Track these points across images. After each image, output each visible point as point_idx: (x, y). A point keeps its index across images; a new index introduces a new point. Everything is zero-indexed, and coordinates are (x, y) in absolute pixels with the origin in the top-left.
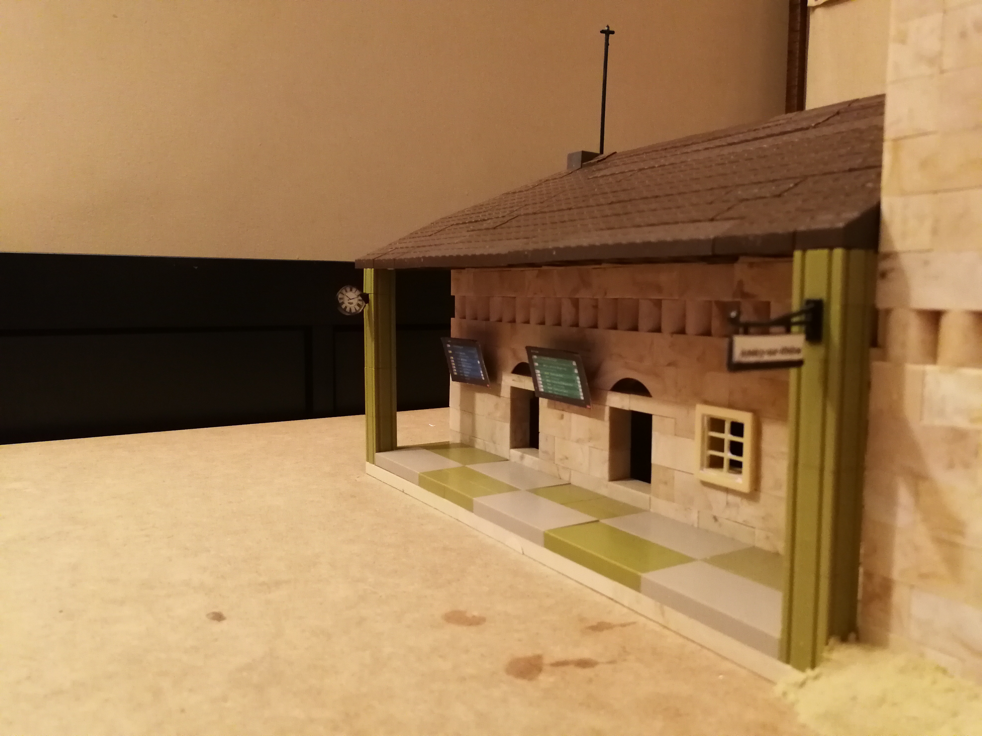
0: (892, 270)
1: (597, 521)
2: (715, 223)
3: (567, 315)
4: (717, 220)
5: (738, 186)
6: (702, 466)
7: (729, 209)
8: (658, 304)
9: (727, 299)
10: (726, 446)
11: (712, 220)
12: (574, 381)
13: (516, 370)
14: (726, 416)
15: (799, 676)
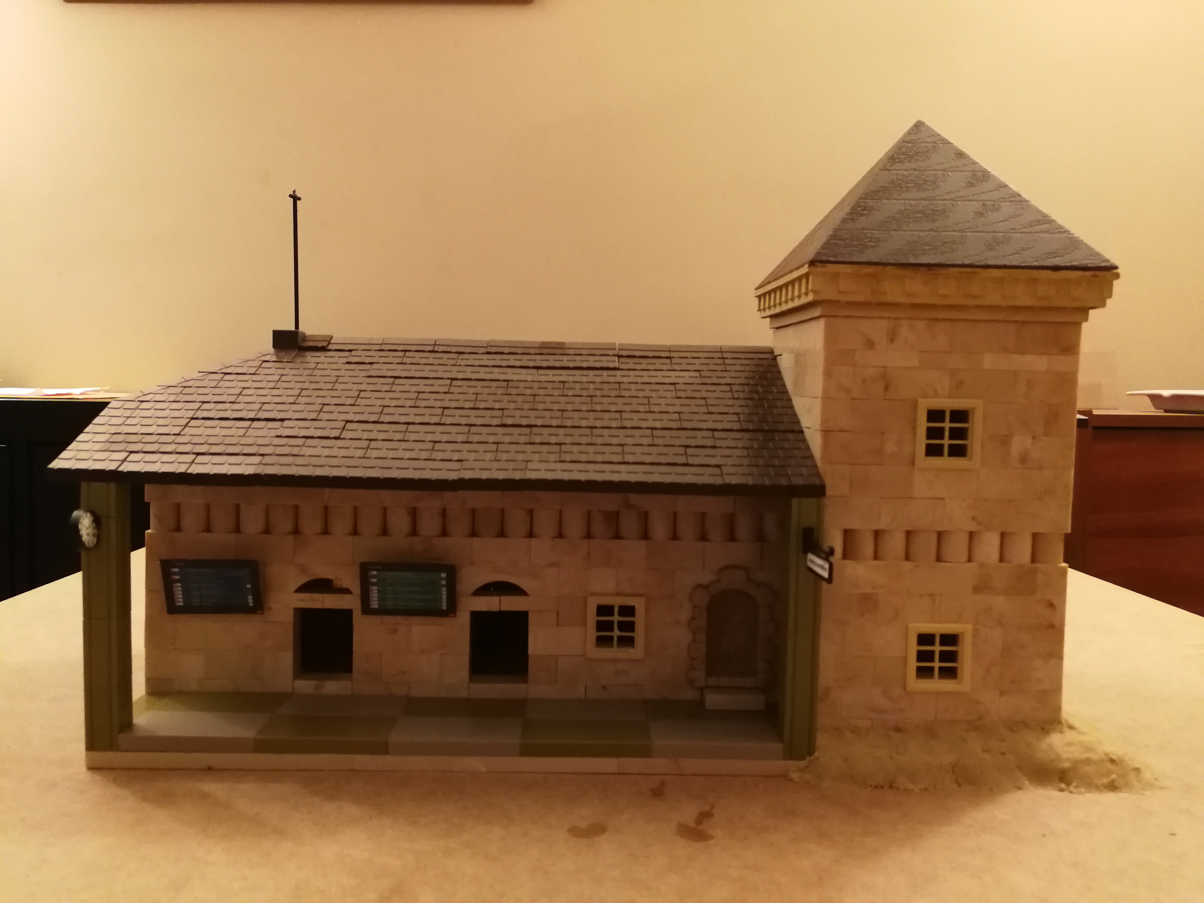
1: (525, 719)
3: (404, 524)
10: (616, 626)
12: (434, 593)
13: (304, 588)
14: (617, 602)
15: (802, 764)
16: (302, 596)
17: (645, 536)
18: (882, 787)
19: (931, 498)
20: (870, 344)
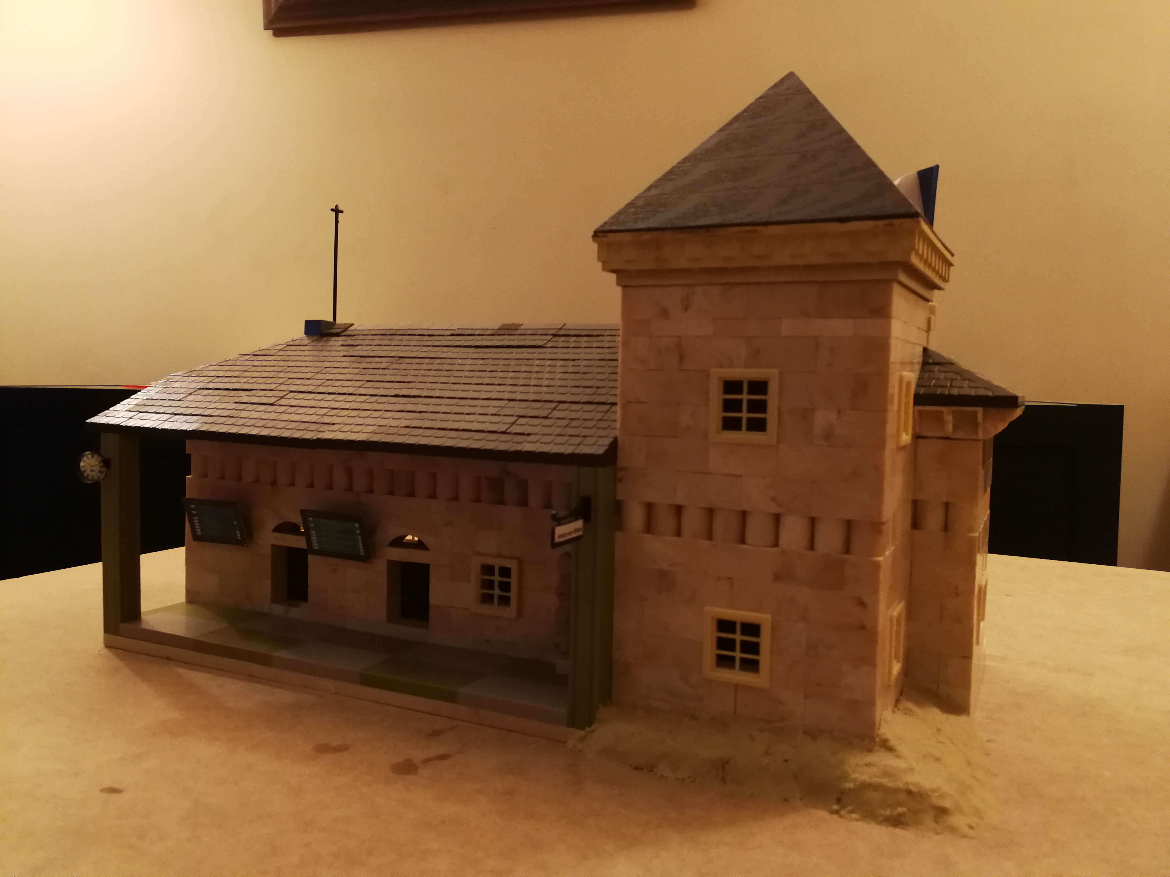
0: (625, 477)
2: (508, 436)
3: (340, 481)
4: (509, 433)
6: (476, 602)
7: (514, 423)
9: (495, 475)
10: (496, 585)
11: (505, 432)
12: (352, 540)
13: (278, 529)
14: (498, 563)
15: (582, 733)
16: (276, 535)
17: (524, 503)
18: (642, 769)
19: (728, 475)
20: (664, 314)
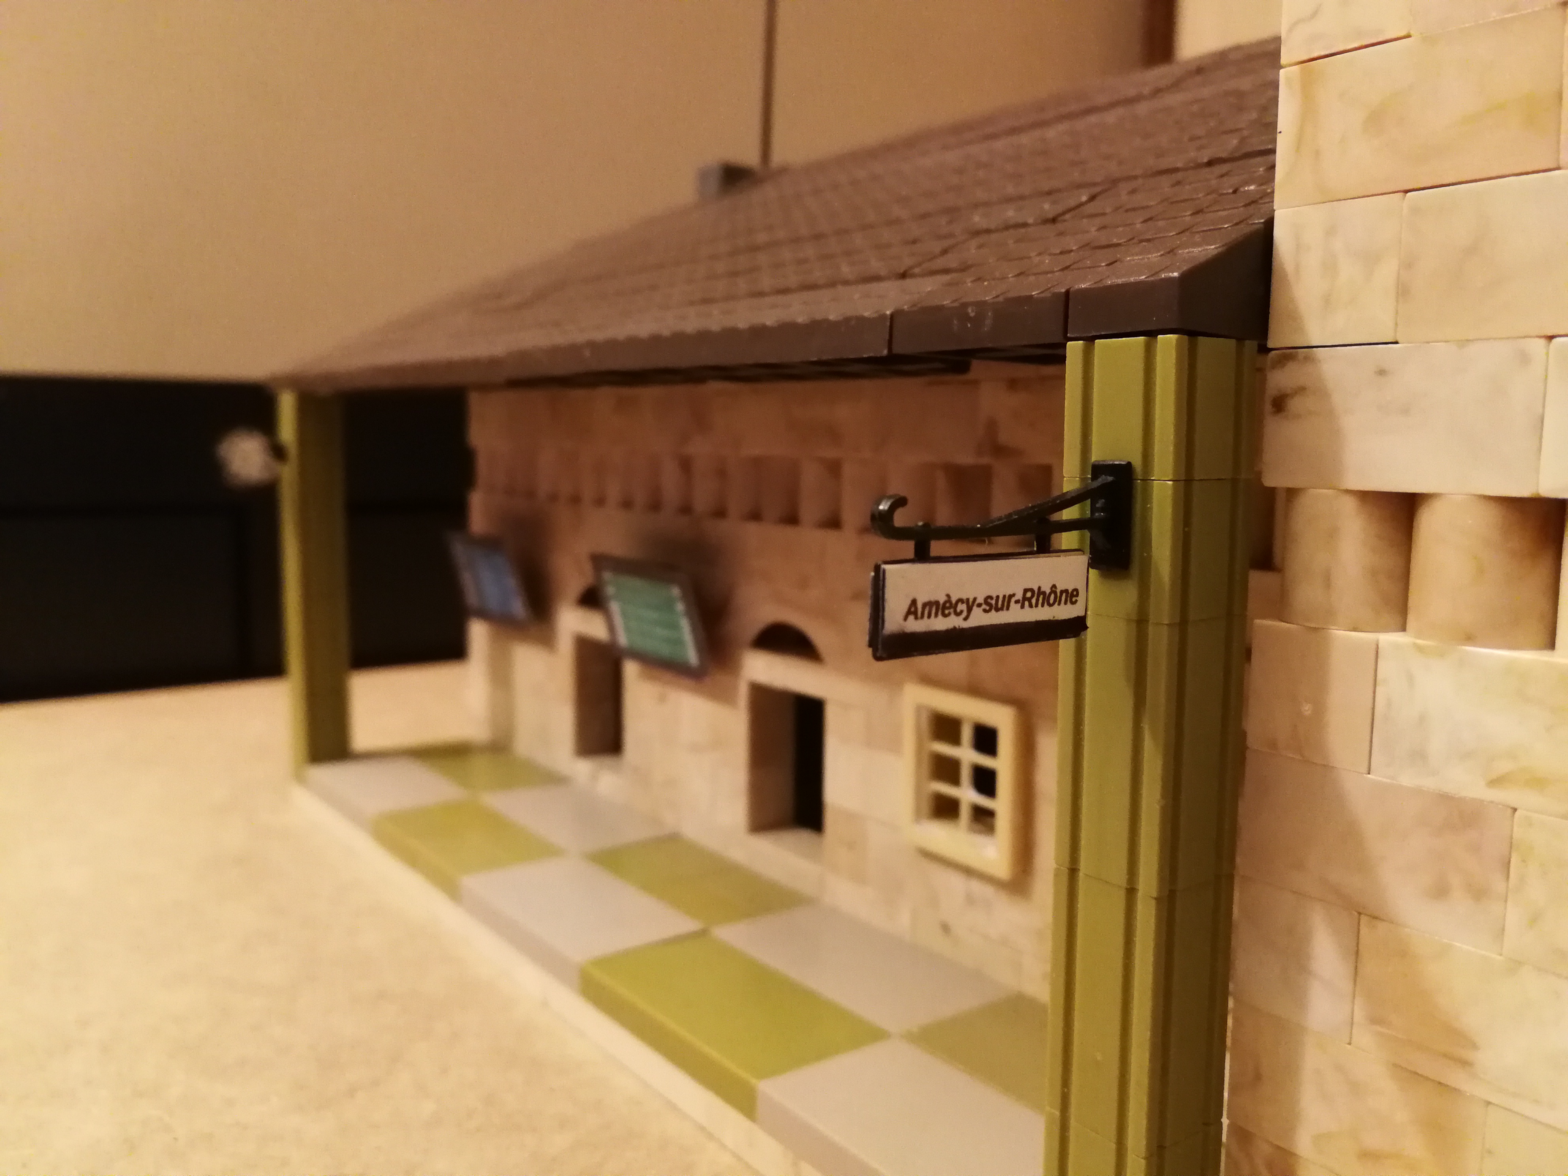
0: (1301, 390)
1: (702, 934)
2: (908, 282)
3: (671, 490)
4: (913, 276)
5: (976, 206)
6: (918, 816)
7: (945, 252)
8: (834, 468)
9: (966, 458)
10: (966, 774)
11: (903, 276)
12: (675, 627)
14: (966, 711)
